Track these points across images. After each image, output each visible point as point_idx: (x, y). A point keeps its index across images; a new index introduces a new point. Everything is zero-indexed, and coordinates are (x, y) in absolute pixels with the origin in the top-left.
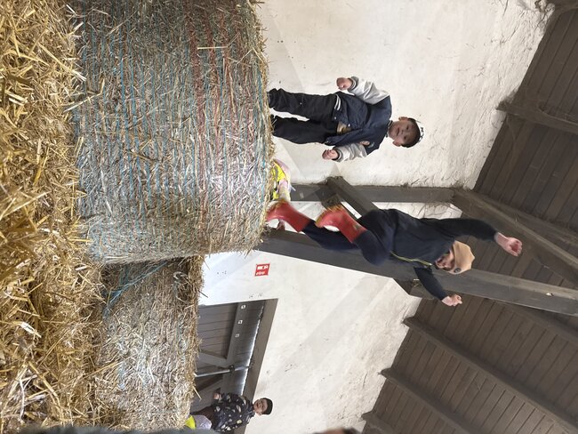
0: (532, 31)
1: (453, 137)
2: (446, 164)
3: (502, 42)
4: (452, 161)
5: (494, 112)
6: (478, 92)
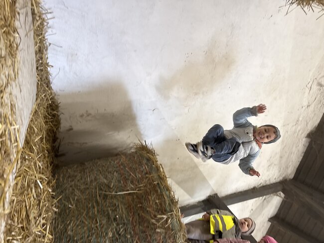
1: (281, 157)
2: (277, 171)
3: (308, 106)
4: (280, 169)
5: (304, 139)
6: (295, 132)
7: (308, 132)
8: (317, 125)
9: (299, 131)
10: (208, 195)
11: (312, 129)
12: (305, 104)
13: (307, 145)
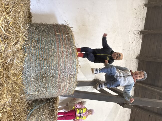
0: (139, 40)
3: (132, 43)
5: (135, 60)
6: (130, 55)
7: (136, 56)
8: (139, 53)
9: (131, 54)
10: (94, 78)
11: (138, 55)
12: (131, 41)
13: (138, 63)
